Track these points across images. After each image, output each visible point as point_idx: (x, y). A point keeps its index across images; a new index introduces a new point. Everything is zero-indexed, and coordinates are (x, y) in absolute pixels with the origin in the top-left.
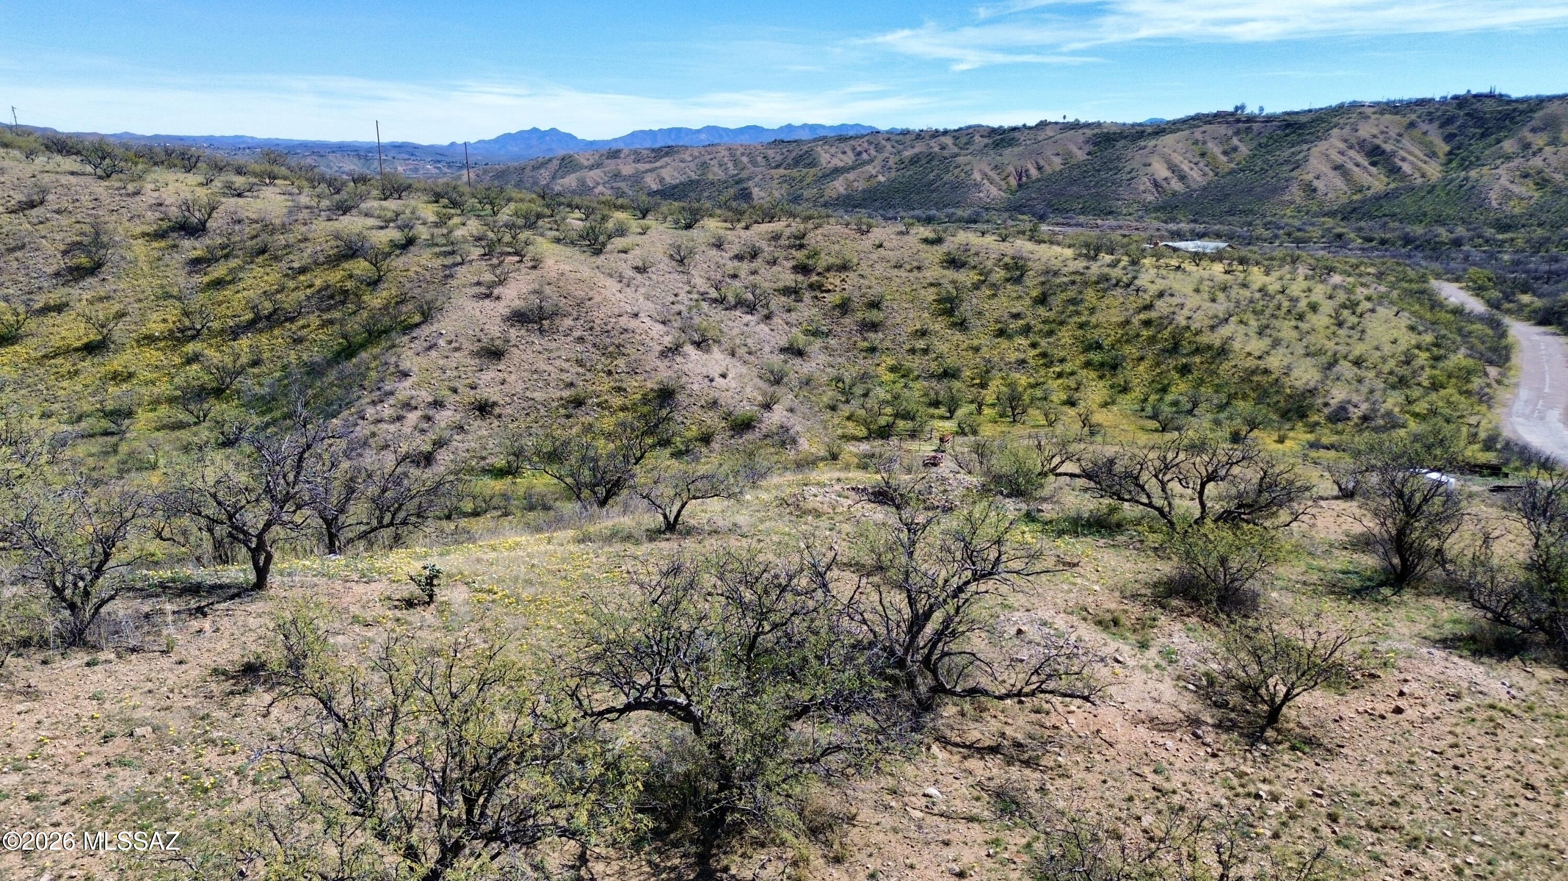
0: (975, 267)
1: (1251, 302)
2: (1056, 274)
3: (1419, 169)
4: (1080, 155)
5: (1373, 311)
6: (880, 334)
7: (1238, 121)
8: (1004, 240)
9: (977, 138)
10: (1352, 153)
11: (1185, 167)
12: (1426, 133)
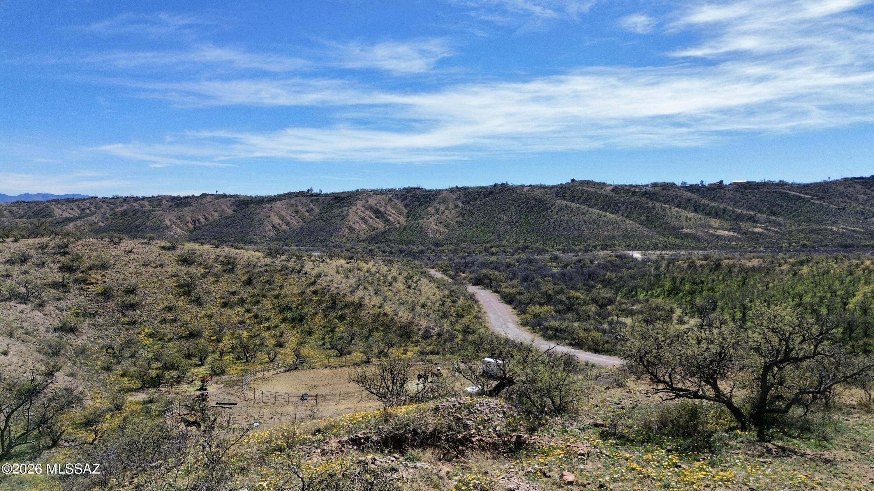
0: (201, 264)
1: (365, 278)
3: (397, 220)
4: (230, 212)
6: (138, 311)
7: (312, 195)
8: (217, 247)
9: (164, 202)
10: (367, 212)
11: (288, 218)
12: (396, 204)
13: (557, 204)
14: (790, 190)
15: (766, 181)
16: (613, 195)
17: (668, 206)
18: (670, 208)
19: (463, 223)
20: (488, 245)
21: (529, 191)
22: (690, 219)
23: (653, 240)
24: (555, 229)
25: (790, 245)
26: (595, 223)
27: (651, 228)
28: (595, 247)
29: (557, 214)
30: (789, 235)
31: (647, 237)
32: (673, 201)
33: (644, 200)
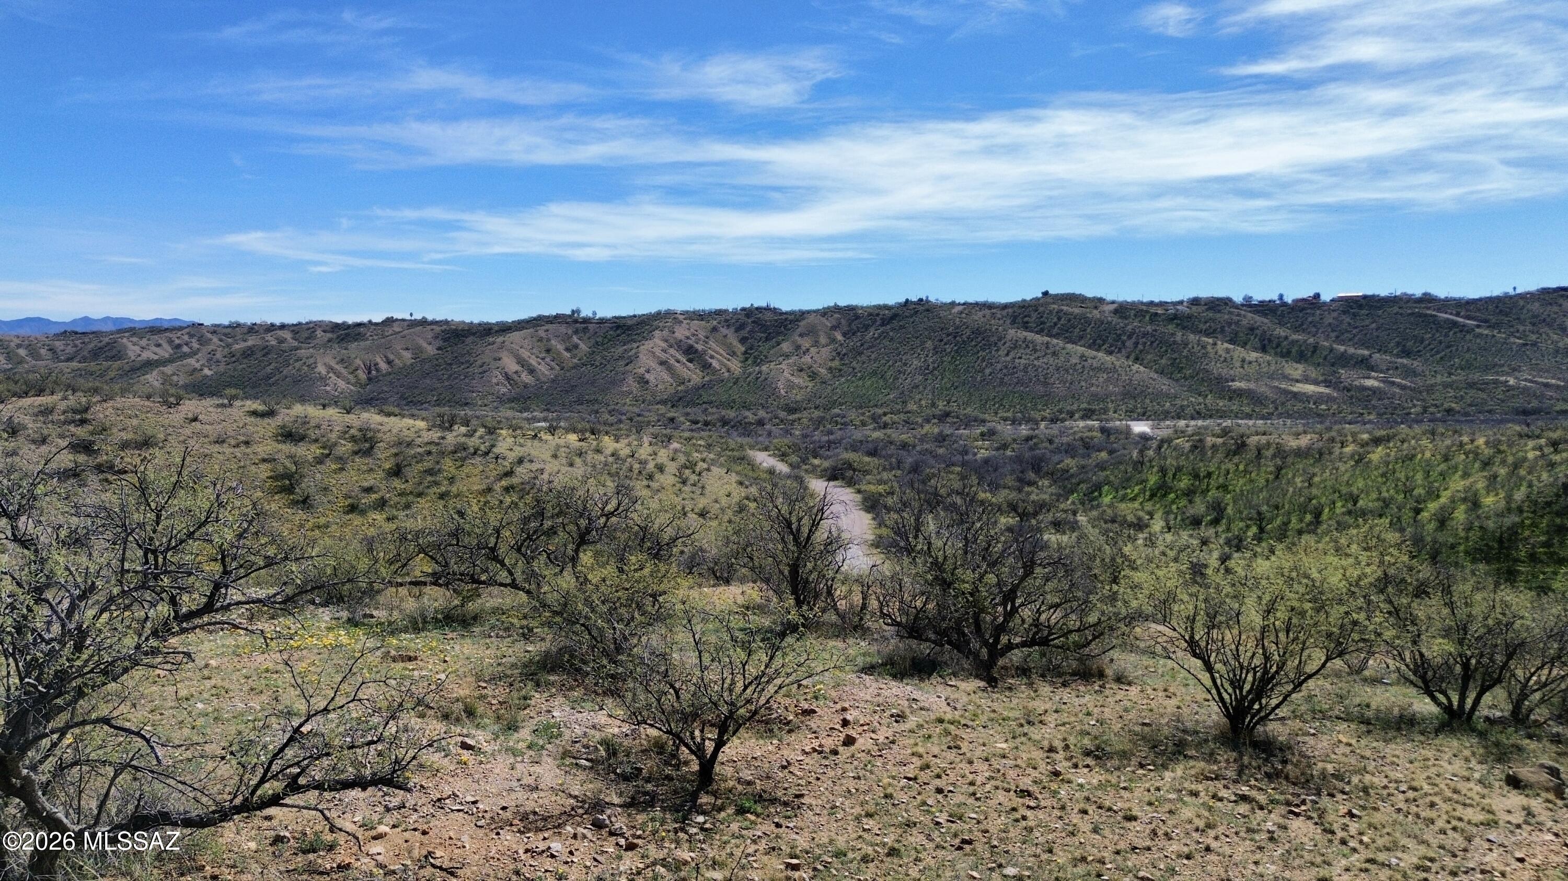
0: (316, 441)
1: (606, 465)
2: (409, 444)
3: (725, 366)
4: (431, 350)
5: (708, 470)
7: (576, 321)
8: (348, 413)
9: (319, 333)
10: (672, 351)
11: (533, 362)
12: (725, 336)
13: (1009, 337)
14: (1439, 310)
15: (1398, 293)
16: (1115, 320)
17: (1211, 341)
18: (1215, 344)
19: (840, 370)
20: (880, 411)
21: (961, 313)
22: (1250, 363)
23: (1178, 402)
24: (1002, 382)
25: (1425, 411)
26: (1075, 370)
27: (1177, 380)
28: (1071, 415)
29: (1007, 355)
30: (1428, 391)
31: (1167, 395)
32: (1222, 330)
33: (1171, 328)
